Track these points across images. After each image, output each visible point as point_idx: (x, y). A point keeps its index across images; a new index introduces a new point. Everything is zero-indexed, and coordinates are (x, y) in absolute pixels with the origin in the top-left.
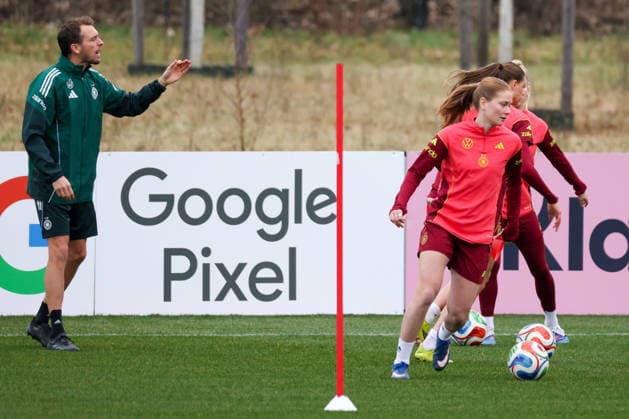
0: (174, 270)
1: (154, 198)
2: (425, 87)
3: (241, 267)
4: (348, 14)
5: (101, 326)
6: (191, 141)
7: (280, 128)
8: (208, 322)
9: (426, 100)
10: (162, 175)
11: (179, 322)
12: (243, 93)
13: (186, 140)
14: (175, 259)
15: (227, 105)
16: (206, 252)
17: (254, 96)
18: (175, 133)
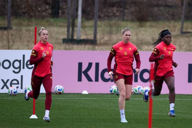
2: (58, 33)
3: (8, 80)
4: (38, 14)
7: (19, 43)
9: (58, 36)
12: (9, 34)
15: (5, 37)
17: (12, 35)
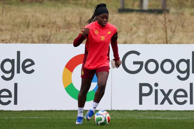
0: (143, 92)
1: (135, 63)
3: (170, 91)
5: (114, 115)
6: (146, 40)
7: (181, 34)
8: (158, 113)
10: (138, 54)
11: (146, 113)
12: (167, 21)
13: (143, 39)
14: (143, 87)
15: (160, 25)
16: (156, 85)
18: (139, 37)
